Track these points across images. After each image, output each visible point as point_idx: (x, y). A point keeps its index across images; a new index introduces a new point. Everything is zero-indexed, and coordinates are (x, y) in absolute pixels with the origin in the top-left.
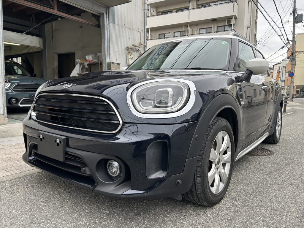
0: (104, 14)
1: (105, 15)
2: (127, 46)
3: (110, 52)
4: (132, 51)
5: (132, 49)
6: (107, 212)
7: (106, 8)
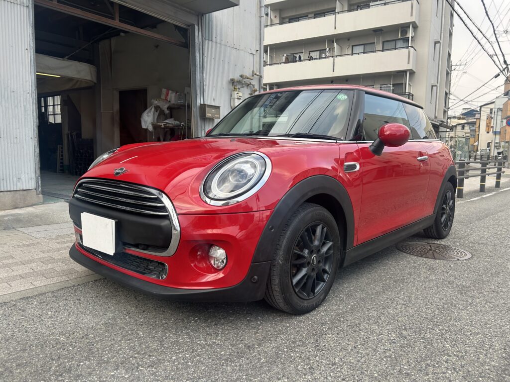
0: (194, 25)
1: (196, 27)
2: (231, 77)
3: (205, 88)
4: (239, 86)
5: (239, 82)
6: (202, 342)
7: (198, 16)
